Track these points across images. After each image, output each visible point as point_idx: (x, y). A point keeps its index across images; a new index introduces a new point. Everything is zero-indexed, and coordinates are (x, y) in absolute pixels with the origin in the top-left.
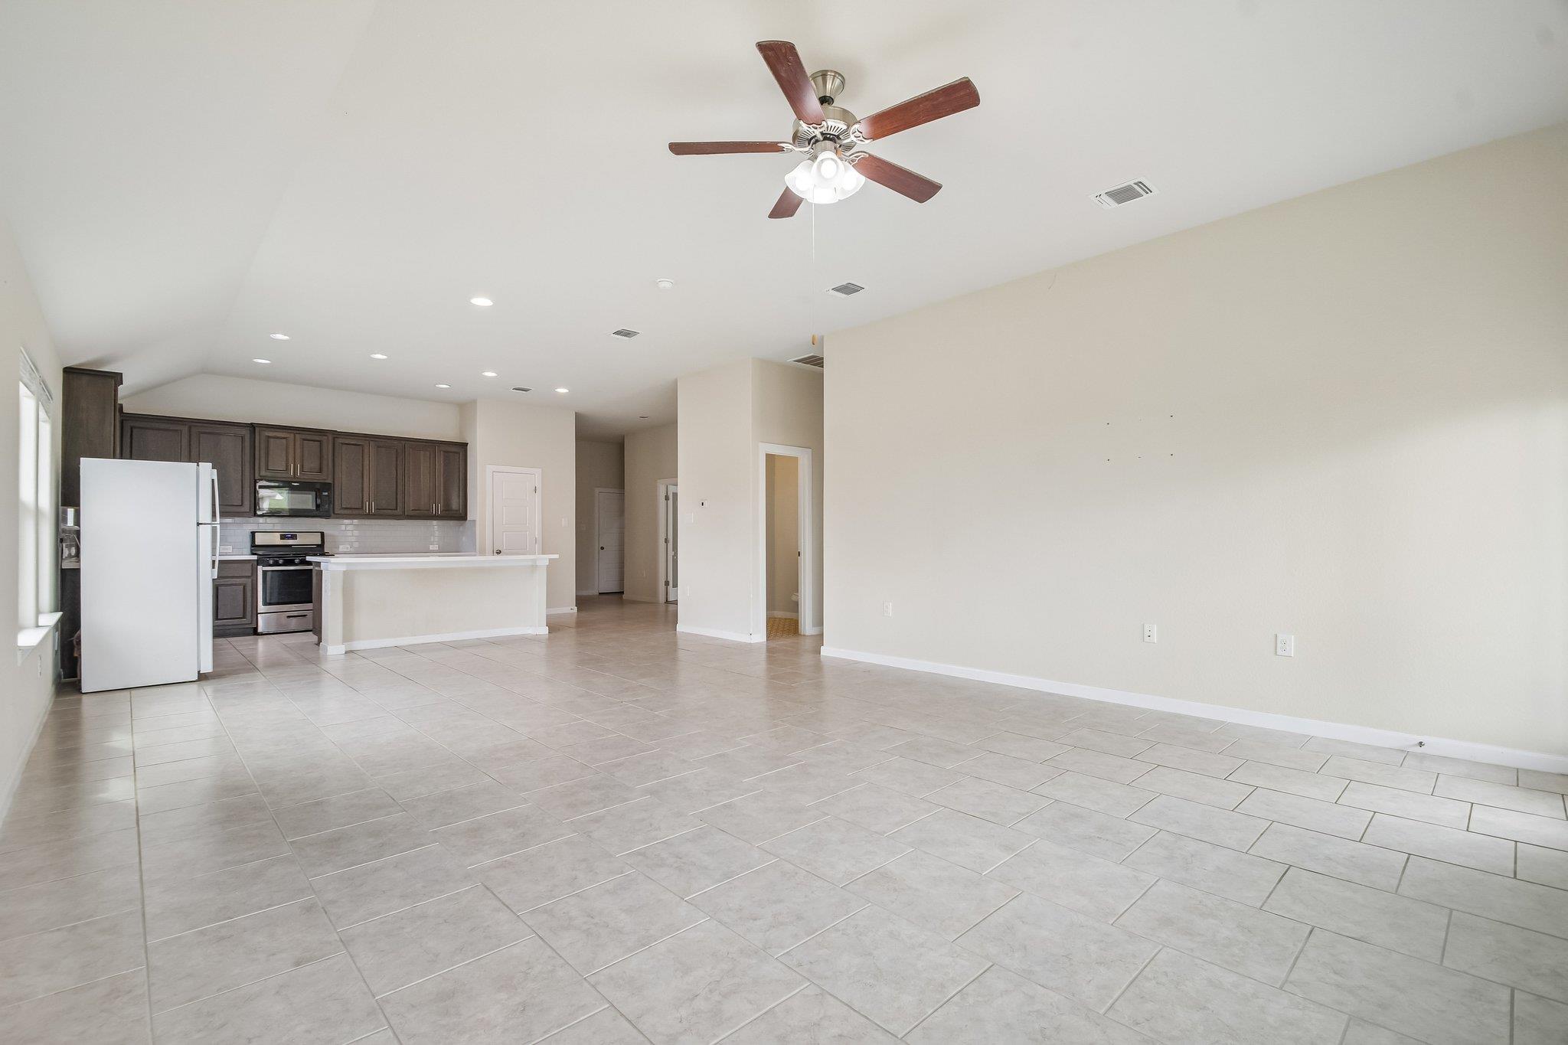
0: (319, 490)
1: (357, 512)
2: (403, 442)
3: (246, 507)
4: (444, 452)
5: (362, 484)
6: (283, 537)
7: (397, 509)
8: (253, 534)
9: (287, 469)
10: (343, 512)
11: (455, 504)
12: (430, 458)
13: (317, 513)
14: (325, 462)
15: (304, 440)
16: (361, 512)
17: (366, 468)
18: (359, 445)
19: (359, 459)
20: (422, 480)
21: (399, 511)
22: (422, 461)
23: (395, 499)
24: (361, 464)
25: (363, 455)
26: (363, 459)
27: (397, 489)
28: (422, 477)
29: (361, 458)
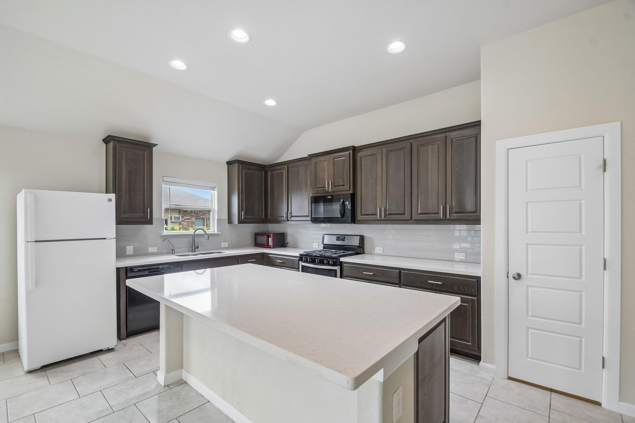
1: (372, 217)
2: (411, 141)
3: (310, 217)
4: (455, 140)
5: (376, 192)
6: (338, 239)
7: (404, 214)
8: (324, 235)
9: (325, 185)
10: (363, 218)
12: (438, 152)
15: (335, 159)
16: (375, 218)
17: (379, 175)
19: (374, 168)
20: (430, 178)
21: (407, 216)
22: (430, 157)
23: (403, 202)
24: (375, 173)
25: (376, 164)
26: (376, 167)
27: (404, 192)
28: (430, 175)
29: (375, 166)
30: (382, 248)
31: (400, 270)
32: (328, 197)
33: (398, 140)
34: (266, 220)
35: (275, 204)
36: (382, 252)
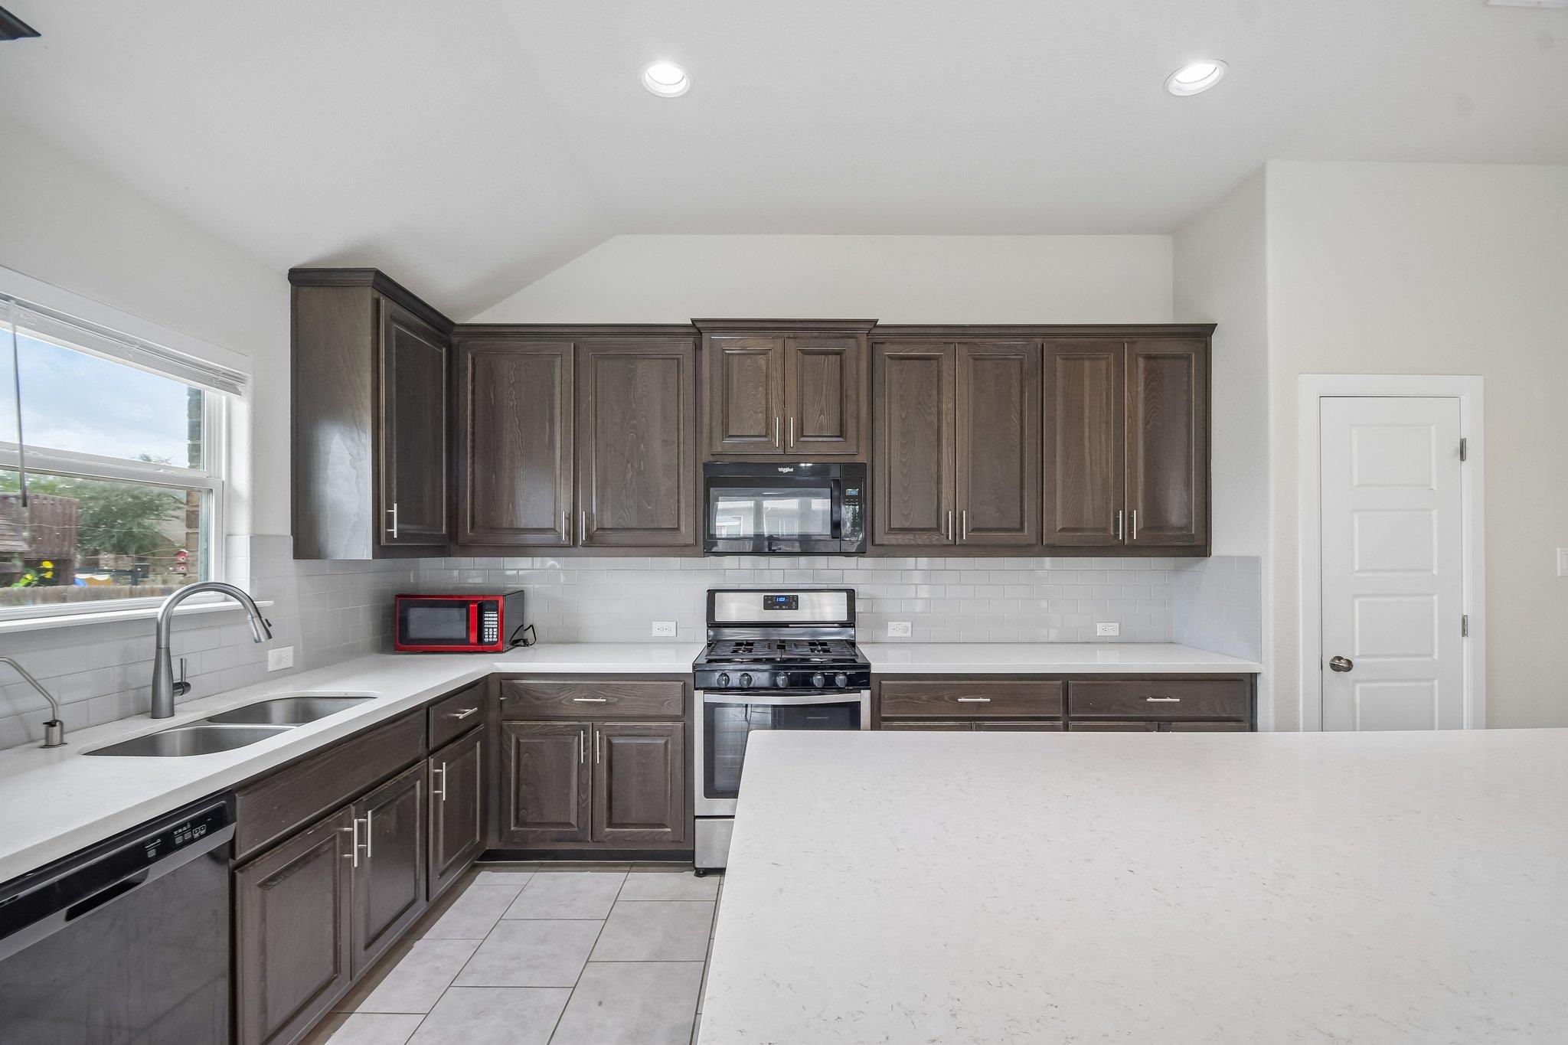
0: (837, 482)
1: (922, 539)
2: (1039, 341)
3: (687, 533)
4: (1149, 358)
5: (939, 465)
6: (770, 604)
7: (1022, 529)
8: (711, 594)
9: (768, 432)
10: (893, 539)
11: (1177, 510)
12: (1108, 378)
13: (834, 546)
14: (851, 408)
15: (805, 353)
16: (935, 539)
17: (947, 418)
18: (929, 358)
19: (931, 396)
20: (1087, 443)
21: (1028, 534)
22: (1087, 390)
23: (1018, 500)
24: (934, 410)
25: (938, 386)
26: (938, 395)
27: (1022, 472)
28: (1087, 434)
29: (935, 393)
30: (909, 624)
31: (1066, 680)
32: (780, 470)
33: (1003, 331)
34: (450, 544)
35: (507, 482)
36: (909, 634)
